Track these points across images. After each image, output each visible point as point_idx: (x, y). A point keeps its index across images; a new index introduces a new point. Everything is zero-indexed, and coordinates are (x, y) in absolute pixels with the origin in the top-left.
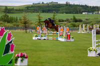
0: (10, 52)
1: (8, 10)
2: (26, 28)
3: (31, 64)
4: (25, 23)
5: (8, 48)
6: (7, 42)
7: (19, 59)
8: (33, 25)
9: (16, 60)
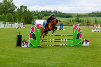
0: (80, 38)
1: (79, 16)
2: (88, 25)
3: (91, 45)
4: (88, 23)
5: (79, 36)
6: (78, 33)
7: (85, 42)
8: (92, 24)
9: (83, 43)
